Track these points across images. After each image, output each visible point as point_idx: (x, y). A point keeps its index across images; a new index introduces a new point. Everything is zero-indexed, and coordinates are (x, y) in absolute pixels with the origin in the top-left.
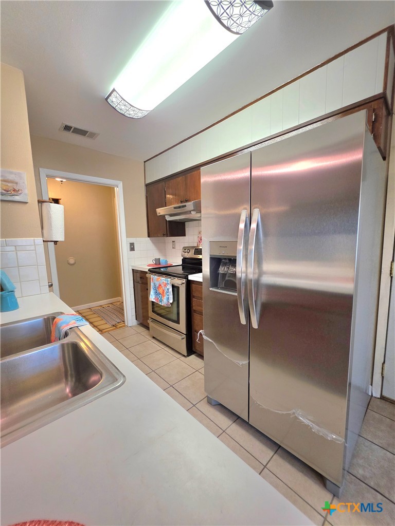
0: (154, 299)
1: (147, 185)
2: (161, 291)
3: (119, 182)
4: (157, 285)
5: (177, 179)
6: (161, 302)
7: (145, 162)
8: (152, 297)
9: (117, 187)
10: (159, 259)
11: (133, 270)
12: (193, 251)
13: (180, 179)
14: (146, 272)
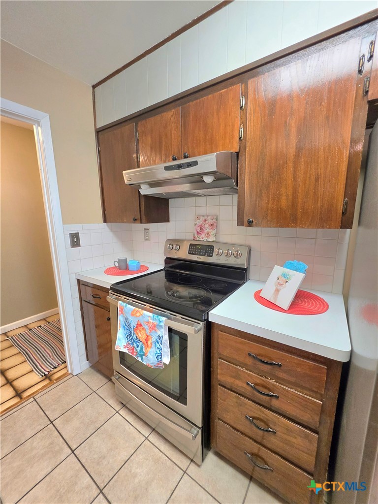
0: (125, 347)
1: (99, 132)
2: (141, 335)
3: (41, 113)
4: (133, 324)
5: (165, 114)
6: (142, 356)
7: (94, 87)
8: (121, 344)
9: (39, 125)
10: (126, 260)
11: (78, 281)
12: (185, 248)
13: (169, 115)
14: (105, 290)
